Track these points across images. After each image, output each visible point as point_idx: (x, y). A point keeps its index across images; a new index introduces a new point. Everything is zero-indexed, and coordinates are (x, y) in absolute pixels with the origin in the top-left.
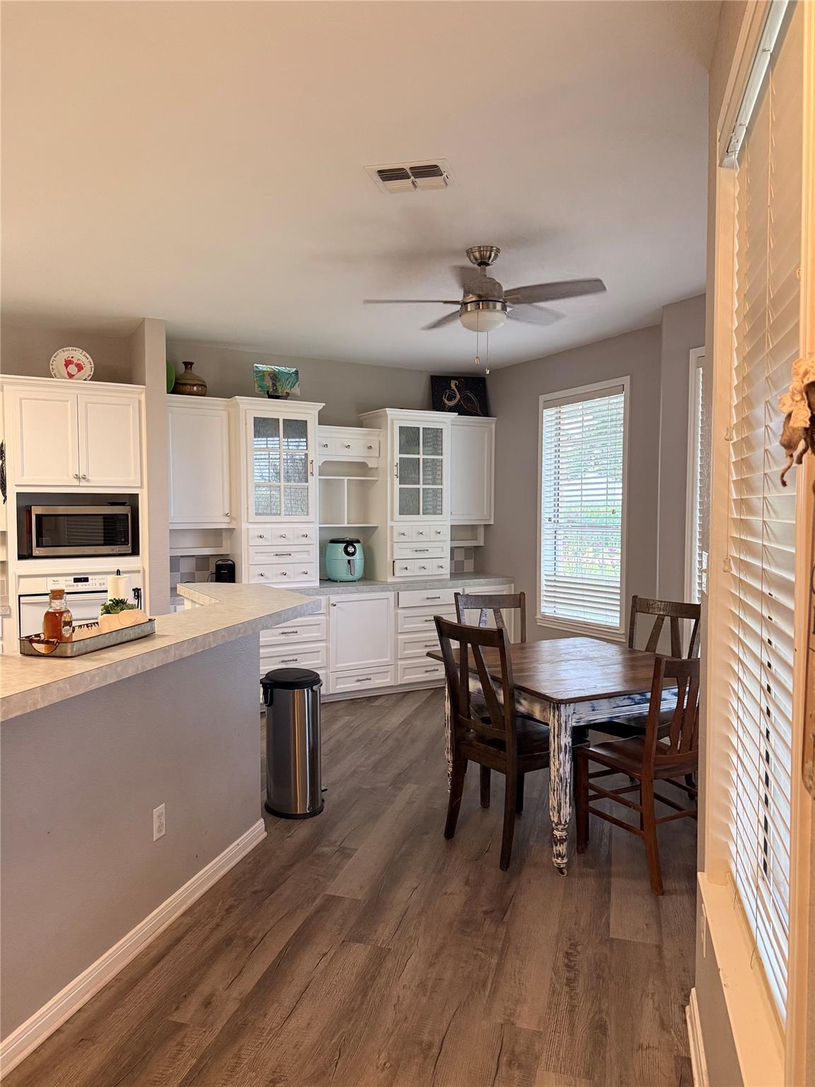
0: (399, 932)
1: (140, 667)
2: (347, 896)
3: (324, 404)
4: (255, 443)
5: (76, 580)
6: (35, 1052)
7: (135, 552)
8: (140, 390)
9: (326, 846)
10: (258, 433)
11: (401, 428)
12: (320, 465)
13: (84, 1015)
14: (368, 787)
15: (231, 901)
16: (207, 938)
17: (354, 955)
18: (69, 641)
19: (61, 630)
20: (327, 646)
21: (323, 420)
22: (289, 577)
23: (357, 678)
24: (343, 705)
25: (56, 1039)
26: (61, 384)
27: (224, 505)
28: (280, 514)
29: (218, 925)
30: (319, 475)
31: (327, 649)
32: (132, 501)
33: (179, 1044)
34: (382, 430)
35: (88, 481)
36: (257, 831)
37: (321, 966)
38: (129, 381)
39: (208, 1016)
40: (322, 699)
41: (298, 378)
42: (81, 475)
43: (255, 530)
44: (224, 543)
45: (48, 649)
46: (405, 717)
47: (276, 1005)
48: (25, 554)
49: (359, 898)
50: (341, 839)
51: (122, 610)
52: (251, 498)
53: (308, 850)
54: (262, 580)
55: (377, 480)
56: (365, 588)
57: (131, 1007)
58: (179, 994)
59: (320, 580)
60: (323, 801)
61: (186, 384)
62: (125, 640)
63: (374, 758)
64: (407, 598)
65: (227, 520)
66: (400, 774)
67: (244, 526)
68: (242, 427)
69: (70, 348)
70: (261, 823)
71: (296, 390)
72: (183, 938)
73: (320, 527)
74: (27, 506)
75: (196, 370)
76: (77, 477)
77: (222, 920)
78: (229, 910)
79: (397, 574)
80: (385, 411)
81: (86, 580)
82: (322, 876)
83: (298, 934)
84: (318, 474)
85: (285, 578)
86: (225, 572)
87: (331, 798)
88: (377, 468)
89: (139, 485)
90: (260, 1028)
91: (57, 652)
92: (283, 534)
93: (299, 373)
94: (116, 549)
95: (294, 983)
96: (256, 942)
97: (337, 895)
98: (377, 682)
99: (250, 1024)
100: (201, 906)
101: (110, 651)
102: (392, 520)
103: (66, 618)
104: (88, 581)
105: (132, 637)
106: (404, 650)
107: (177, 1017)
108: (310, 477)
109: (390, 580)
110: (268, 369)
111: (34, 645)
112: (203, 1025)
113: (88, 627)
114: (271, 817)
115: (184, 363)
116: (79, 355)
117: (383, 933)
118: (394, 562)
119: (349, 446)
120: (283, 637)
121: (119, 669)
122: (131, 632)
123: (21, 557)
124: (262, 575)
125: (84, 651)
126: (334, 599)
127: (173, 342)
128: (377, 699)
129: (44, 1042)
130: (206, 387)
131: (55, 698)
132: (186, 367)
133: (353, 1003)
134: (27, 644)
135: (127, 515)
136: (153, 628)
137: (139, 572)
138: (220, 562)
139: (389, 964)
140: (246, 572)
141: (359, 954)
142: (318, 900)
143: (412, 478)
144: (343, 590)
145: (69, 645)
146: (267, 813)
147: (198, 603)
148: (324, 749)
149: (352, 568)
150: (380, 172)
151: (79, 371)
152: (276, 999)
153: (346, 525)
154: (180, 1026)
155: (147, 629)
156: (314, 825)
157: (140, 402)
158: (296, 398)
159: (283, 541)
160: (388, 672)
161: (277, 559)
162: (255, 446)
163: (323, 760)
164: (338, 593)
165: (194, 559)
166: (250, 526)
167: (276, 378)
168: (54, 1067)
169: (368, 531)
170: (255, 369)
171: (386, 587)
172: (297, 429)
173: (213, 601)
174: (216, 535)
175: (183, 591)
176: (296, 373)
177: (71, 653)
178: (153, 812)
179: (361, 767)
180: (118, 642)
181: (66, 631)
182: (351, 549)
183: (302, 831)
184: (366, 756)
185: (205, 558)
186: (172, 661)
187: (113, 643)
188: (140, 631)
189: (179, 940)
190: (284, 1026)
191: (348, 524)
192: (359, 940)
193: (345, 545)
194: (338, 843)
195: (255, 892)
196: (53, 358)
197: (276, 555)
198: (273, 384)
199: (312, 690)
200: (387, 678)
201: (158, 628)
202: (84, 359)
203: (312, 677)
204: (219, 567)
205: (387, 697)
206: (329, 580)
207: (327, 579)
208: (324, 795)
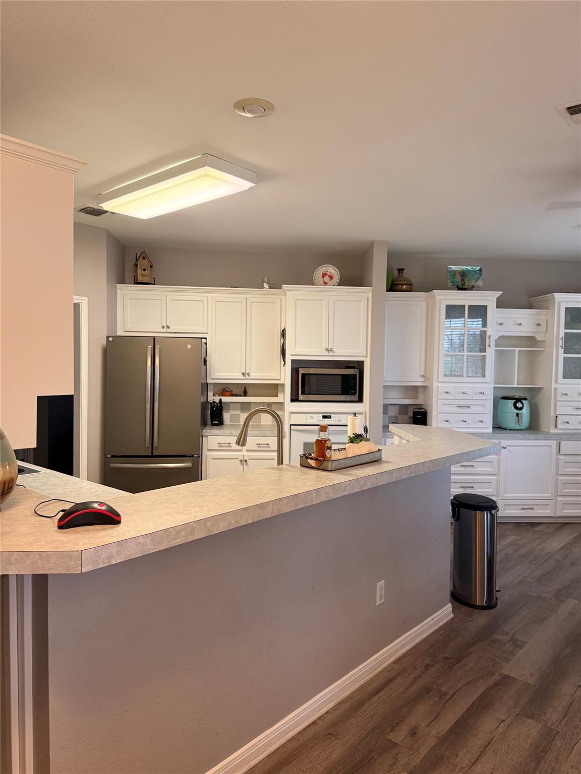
0: (566, 719)
1: (374, 482)
2: (519, 678)
3: (502, 292)
4: (446, 323)
5: (324, 417)
6: (300, 733)
7: (360, 400)
8: (369, 290)
9: (500, 635)
10: (448, 316)
11: (567, 309)
12: (496, 339)
13: (330, 717)
14: (535, 595)
15: (428, 661)
16: (412, 684)
17: (528, 728)
18: (329, 460)
19: (325, 452)
20: (497, 479)
21: (500, 304)
22: (468, 424)
23: (522, 507)
24: (510, 526)
25: (313, 728)
26: (320, 289)
27: (420, 369)
28: (462, 376)
29: (419, 677)
30: (496, 347)
31: (498, 481)
32: (359, 365)
33: (393, 757)
34: (550, 311)
35: (333, 352)
36: (446, 612)
37: (500, 730)
38: (361, 284)
39: (414, 743)
40: (498, 519)
41: (481, 274)
42: (329, 349)
43: (443, 387)
44: (419, 395)
45: (317, 464)
46: (565, 543)
47: (465, 750)
48: (294, 399)
49: (530, 683)
50: (513, 632)
51: (361, 441)
52: (441, 363)
53: (486, 634)
54: (446, 425)
55: (544, 351)
56: (531, 436)
57: (361, 720)
58: (393, 720)
59: (493, 427)
60: (497, 599)
61: (399, 284)
62: (363, 462)
63: (539, 572)
64: (567, 446)
65: (422, 379)
66: (562, 589)
67: (435, 384)
68: (437, 313)
69: (326, 265)
70: (449, 607)
71: (480, 283)
72: (394, 680)
73: (494, 387)
74: (296, 368)
75: (406, 274)
76: (327, 350)
77: (422, 673)
78: (427, 667)
79: (559, 426)
80: (554, 295)
81: (330, 417)
82: (498, 657)
83: (481, 699)
84: (494, 346)
85: (464, 424)
86: (420, 417)
87: (503, 598)
88: (544, 341)
89: (365, 355)
90: (453, 764)
91: (322, 467)
92: (464, 391)
93: (483, 270)
94: (349, 398)
95: (479, 736)
96: (448, 697)
97: (511, 675)
98: (539, 512)
99: (445, 759)
100: (406, 659)
101: (355, 469)
102: (556, 382)
103: (328, 444)
104: (331, 418)
105: (368, 460)
106: (564, 489)
107: (391, 736)
108: (487, 348)
109: (553, 431)
110: (459, 269)
111: (308, 460)
112: (411, 749)
113: (339, 451)
114: (456, 604)
115: (398, 269)
116: (331, 270)
117: (553, 716)
118: (557, 416)
119: (521, 324)
120: (462, 469)
121: (362, 483)
122: (367, 457)
123: (292, 400)
124: (447, 421)
125: (338, 468)
126: (504, 443)
127: (392, 256)
128: (538, 526)
129: (305, 728)
130: (412, 285)
131: (324, 498)
132: (399, 273)
133: (528, 767)
134: (304, 459)
135: (356, 375)
136: (381, 456)
137: (362, 413)
138: (416, 410)
139: (558, 743)
140: (436, 417)
141: (531, 729)
142: (496, 676)
143: (576, 349)
144: (512, 437)
145: (330, 463)
146: (452, 600)
147: (405, 439)
148: (498, 558)
149: (520, 420)
150: (568, 108)
151: (331, 280)
152: (465, 745)
153: (516, 386)
154: (395, 745)
155: (377, 456)
156: (491, 616)
157: (368, 298)
158: (479, 289)
159: (465, 396)
160: (548, 505)
161: (460, 410)
162: (446, 326)
163: (497, 567)
164: (507, 439)
165: (398, 406)
166: (440, 385)
167: (465, 275)
168: (312, 747)
169: (535, 391)
170: (449, 270)
171: (549, 436)
172: (479, 312)
173: (416, 439)
174: (414, 390)
175: (393, 429)
176: (480, 270)
177: (331, 468)
178: (376, 584)
179: (527, 578)
180: (359, 463)
181: (328, 453)
182: (519, 405)
183: (481, 619)
184: (531, 570)
185: (406, 406)
186: (395, 480)
187: (356, 464)
188: (372, 457)
189: (391, 680)
190: (472, 768)
191: (517, 384)
192: (531, 716)
193: (514, 401)
194: (510, 635)
195: (446, 658)
196: (315, 272)
197: (459, 407)
198: (462, 279)
199: (491, 513)
200: (547, 509)
201: (384, 456)
202: (334, 272)
203: (491, 503)
204: (415, 413)
205: (548, 525)
206: (500, 428)
207: (498, 427)
208: (498, 595)
